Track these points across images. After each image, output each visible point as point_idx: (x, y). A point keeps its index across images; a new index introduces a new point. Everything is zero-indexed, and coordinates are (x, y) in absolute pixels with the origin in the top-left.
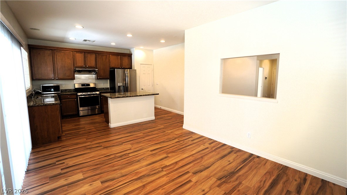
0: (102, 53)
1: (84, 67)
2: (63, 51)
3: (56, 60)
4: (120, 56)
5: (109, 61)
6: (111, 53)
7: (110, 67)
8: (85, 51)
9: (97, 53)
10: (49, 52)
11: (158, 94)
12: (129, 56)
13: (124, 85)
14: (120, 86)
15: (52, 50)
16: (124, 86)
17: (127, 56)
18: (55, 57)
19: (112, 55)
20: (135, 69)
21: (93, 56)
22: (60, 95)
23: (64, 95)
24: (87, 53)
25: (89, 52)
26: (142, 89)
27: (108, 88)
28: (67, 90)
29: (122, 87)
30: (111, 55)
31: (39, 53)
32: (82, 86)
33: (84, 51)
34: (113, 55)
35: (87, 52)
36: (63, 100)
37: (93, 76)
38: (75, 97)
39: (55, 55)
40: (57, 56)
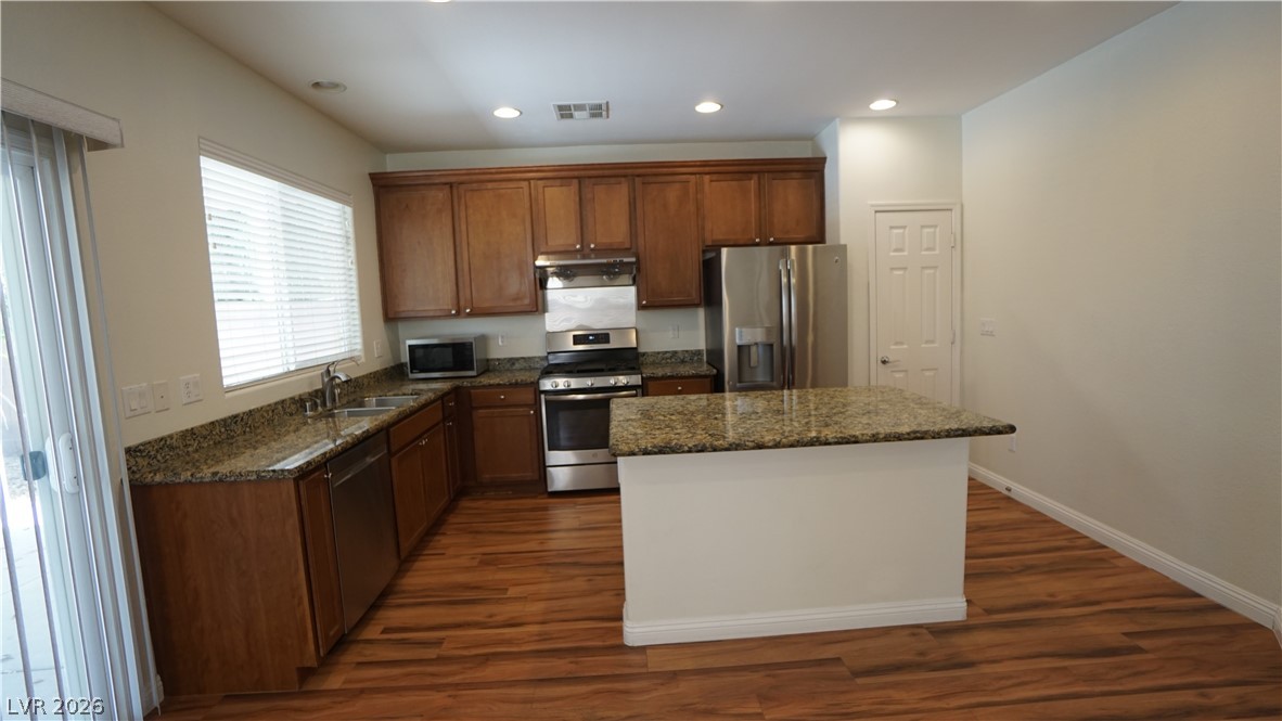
0: (665, 170)
1: (578, 251)
2: (490, 186)
3: (464, 227)
4: (755, 177)
5: (698, 209)
6: (707, 169)
7: (704, 242)
8: (582, 173)
9: (638, 176)
10: (441, 195)
11: (1012, 429)
12: (811, 171)
13: (774, 340)
14: (749, 346)
15: (451, 185)
16: (771, 346)
17: (795, 175)
18: (463, 214)
19: (715, 177)
20: (842, 242)
21: (622, 191)
22: (467, 387)
23: (484, 386)
24: (593, 180)
25: (600, 172)
26: (884, 362)
27: (699, 353)
28: (517, 359)
29: (761, 349)
30: (707, 178)
31: (407, 206)
32: (575, 343)
33: (576, 173)
34: (722, 177)
35: (590, 177)
36: (481, 411)
37: (628, 294)
38: (528, 396)
39: (463, 208)
40: (470, 211)
